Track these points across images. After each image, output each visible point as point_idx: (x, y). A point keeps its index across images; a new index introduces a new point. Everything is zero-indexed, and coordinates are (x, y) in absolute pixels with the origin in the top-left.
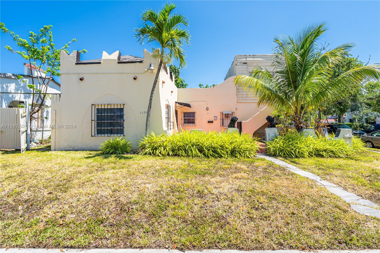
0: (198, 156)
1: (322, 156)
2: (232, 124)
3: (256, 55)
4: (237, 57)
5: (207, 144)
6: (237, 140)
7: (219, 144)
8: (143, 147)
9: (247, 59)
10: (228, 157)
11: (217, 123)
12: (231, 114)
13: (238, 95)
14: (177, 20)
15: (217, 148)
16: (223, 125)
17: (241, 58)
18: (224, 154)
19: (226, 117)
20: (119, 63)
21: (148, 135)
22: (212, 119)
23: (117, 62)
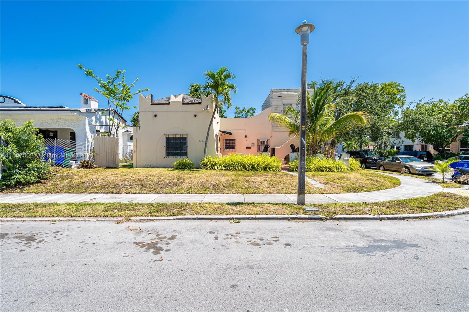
0: (242, 170)
1: (323, 171)
2: (266, 150)
3: (289, 90)
4: (273, 91)
5: (248, 163)
6: (268, 160)
7: (256, 162)
8: (205, 165)
9: (282, 93)
10: (262, 171)
11: (254, 149)
12: (266, 141)
13: (273, 125)
14: (228, 76)
15: (255, 165)
16: (259, 150)
17: (276, 92)
18: (259, 169)
19: (262, 143)
20: (183, 104)
21: (206, 157)
22: (250, 145)
23: (182, 103)
